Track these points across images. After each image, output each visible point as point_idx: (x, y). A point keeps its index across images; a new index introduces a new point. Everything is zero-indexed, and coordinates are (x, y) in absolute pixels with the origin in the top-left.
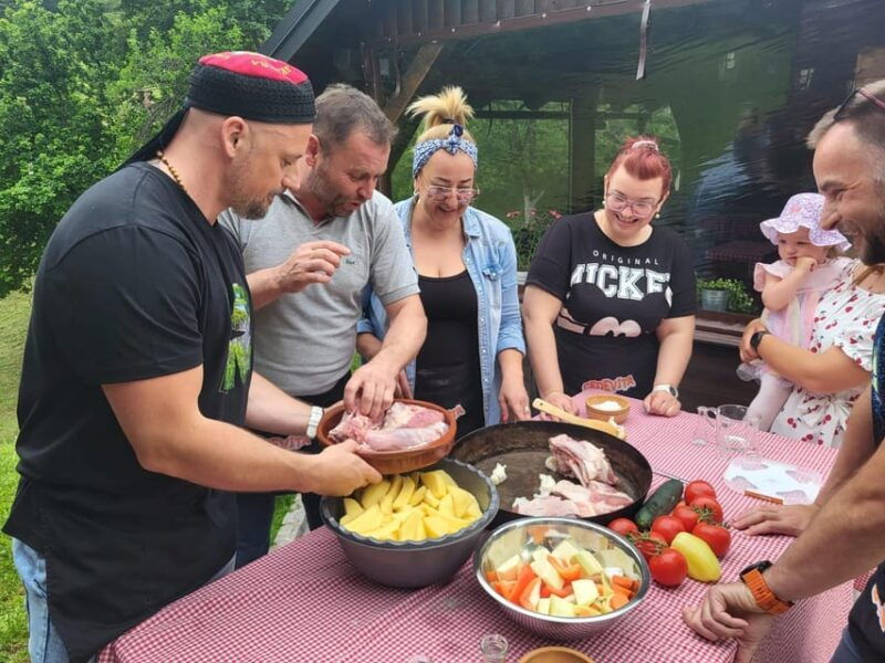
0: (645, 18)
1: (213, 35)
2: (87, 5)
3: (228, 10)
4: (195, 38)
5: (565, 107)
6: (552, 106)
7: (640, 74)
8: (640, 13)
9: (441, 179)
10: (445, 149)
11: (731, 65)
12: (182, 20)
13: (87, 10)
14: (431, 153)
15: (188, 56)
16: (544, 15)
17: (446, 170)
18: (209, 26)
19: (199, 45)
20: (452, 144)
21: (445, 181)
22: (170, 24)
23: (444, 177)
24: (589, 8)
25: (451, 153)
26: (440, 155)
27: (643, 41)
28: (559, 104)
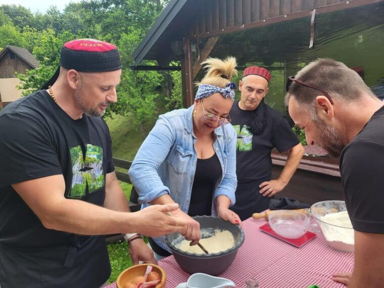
0: (313, 19)
1: (135, 41)
2: (88, 32)
3: (141, 31)
4: (128, 42)
5: (283, 65)
6: (276, 64)
7: (311, 45)
8: (311, 17)
9: (214, 110)
10: (221, 94)
11: (361, 41)
12: (124, 36)
13: (89, 33)
14: (212, 93)
15: (125, 50)
16: (264, 21)
17: (218, 106)
18: (134, 37)
19: (130, 45)
20: (227, 92)
21: (216, 111)
22: (119, 37)
23: (216, 110)
24: (285, 16)
25: (224, 97)
26: (217, 96)
27: (312, 30)
28: (279, 63)
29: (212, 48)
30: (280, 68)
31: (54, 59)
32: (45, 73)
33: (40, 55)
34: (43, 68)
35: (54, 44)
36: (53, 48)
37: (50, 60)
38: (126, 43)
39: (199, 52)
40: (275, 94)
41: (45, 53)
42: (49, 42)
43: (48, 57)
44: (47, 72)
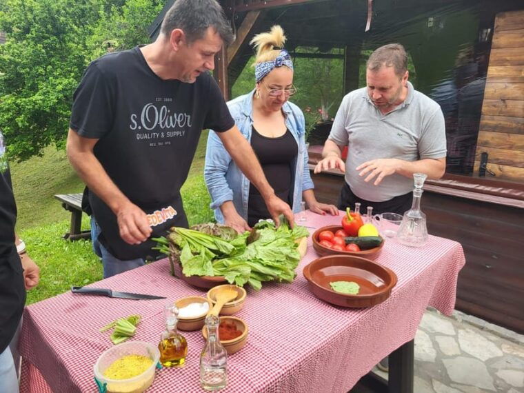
1: (147, 9)
4: (137, 11)
5: (342, 52)
6: (335, 51)
7: (368, 28)
9: (276, 85)
11: (432, 25)
12: (130, 0)
15: (132, 21)
19: (139, 14)
22: (123, 2)
28: (338, 49)
29: (251, 25)
30: (339, 56)
31: (27, 31)
32: (15, 51)
33: (6, 23)
34: (12, 42)
35: (27, 9)
36: (26, 15)
37: (22, 33)
38: (133, 12)
39: (235, 30)
40: (334, 91)
41: (14, 22)
42: (20, 6)
43: (18, 27)
44: (18, 50)
